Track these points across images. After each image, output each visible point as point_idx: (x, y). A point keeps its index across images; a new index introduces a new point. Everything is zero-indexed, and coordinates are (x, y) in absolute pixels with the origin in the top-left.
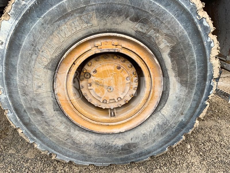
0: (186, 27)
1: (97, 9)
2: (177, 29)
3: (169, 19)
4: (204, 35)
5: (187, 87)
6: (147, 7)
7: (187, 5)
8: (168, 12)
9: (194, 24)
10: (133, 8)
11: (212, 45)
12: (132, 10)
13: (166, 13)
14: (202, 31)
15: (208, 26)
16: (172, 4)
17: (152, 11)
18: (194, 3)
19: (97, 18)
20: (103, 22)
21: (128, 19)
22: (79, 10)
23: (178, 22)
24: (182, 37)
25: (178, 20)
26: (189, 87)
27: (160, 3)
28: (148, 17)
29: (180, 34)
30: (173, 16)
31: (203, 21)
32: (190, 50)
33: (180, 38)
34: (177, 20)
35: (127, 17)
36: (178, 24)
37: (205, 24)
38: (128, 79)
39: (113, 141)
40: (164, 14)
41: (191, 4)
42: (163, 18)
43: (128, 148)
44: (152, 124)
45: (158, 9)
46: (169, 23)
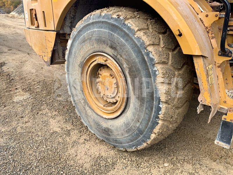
0: (137, 57)
1: (95, 39)
2: (131, 56)
3: (127, 50)
4: (150, 64)
5: (139, 100)
6: (116, 40)
7: (138, 42)
8: (127, 45)
9: (142, 55)
10: (110, 40)
11: (157, 73)
12: (109, 42)
13: (125, 45)
14: (148, 61)
15: (153, 58)
16: (129, 40)
17: (118, 43)
18: (143, 41)
19: (96, 43)
20: (98, 46)
21: (108, 46)
22: (89, 39)
23: (132, 52)
24: (134, 62)
25: (133, 51)
26: (141, 101)
27: (123, 39)
28: (116, 46)
29: (133, 60)
30: (130, 48)
31: (149, 54)
32: (140, 73)
33: (133, 63)
34: (131, 51)
35: (107, 45)
36: (132, 53)
37: (151, 56)
38: (116, 84)
39: (101, 122)
40: (124, 46)
41: (141, 41)
42: (124, 48)
43: (107, 131)
44: (121, 121)
45: (121, 42)
46: (127, 52)
